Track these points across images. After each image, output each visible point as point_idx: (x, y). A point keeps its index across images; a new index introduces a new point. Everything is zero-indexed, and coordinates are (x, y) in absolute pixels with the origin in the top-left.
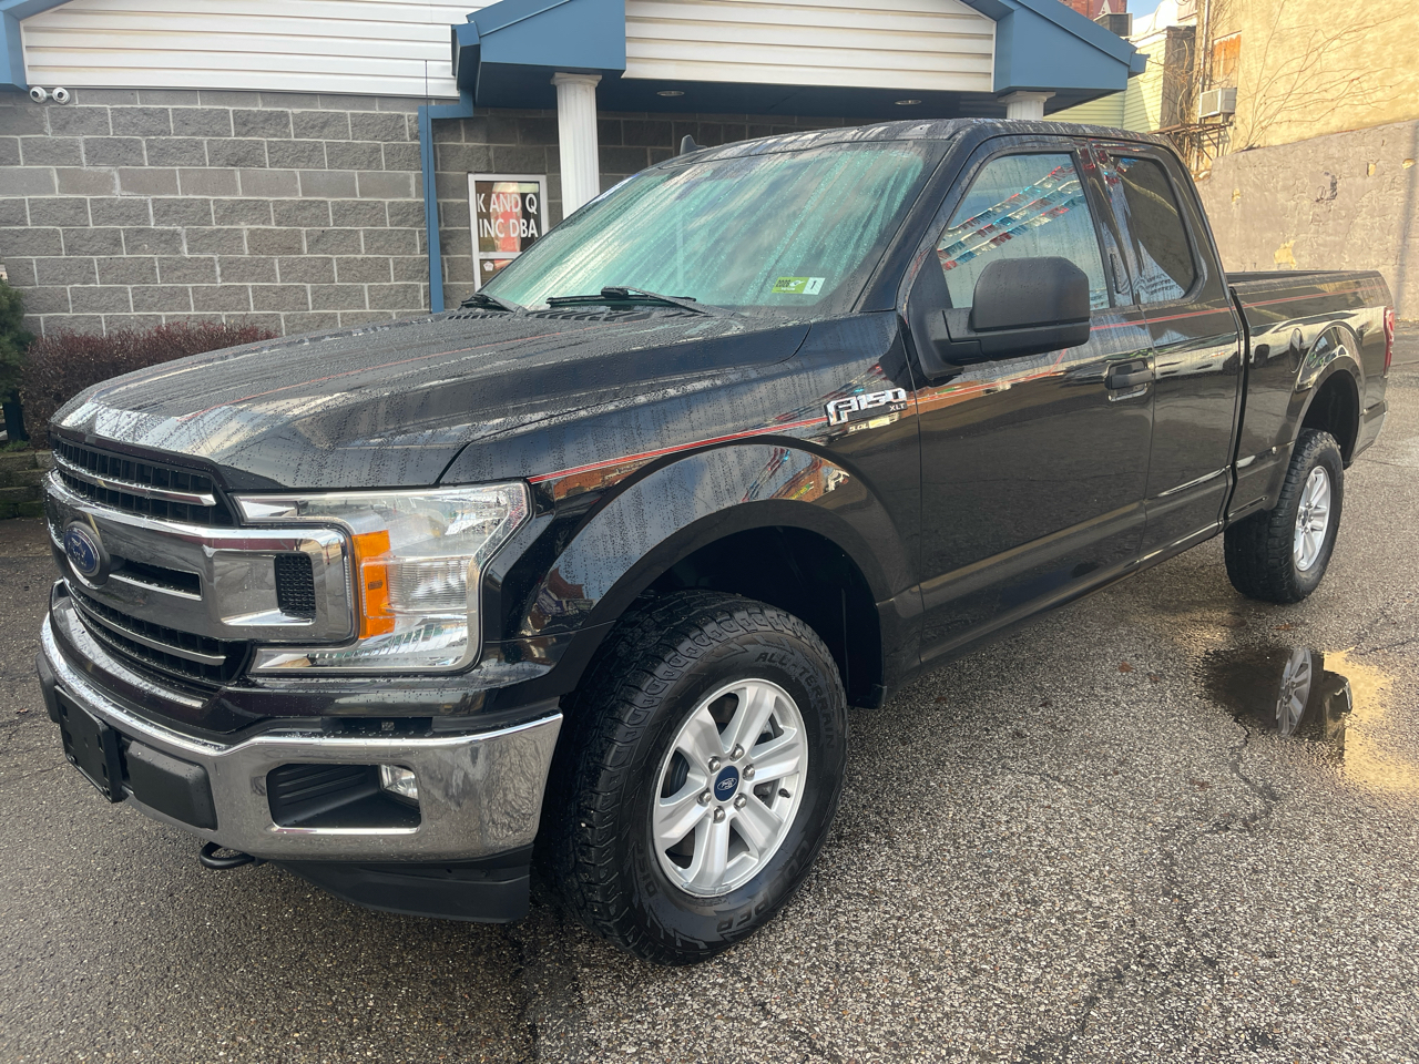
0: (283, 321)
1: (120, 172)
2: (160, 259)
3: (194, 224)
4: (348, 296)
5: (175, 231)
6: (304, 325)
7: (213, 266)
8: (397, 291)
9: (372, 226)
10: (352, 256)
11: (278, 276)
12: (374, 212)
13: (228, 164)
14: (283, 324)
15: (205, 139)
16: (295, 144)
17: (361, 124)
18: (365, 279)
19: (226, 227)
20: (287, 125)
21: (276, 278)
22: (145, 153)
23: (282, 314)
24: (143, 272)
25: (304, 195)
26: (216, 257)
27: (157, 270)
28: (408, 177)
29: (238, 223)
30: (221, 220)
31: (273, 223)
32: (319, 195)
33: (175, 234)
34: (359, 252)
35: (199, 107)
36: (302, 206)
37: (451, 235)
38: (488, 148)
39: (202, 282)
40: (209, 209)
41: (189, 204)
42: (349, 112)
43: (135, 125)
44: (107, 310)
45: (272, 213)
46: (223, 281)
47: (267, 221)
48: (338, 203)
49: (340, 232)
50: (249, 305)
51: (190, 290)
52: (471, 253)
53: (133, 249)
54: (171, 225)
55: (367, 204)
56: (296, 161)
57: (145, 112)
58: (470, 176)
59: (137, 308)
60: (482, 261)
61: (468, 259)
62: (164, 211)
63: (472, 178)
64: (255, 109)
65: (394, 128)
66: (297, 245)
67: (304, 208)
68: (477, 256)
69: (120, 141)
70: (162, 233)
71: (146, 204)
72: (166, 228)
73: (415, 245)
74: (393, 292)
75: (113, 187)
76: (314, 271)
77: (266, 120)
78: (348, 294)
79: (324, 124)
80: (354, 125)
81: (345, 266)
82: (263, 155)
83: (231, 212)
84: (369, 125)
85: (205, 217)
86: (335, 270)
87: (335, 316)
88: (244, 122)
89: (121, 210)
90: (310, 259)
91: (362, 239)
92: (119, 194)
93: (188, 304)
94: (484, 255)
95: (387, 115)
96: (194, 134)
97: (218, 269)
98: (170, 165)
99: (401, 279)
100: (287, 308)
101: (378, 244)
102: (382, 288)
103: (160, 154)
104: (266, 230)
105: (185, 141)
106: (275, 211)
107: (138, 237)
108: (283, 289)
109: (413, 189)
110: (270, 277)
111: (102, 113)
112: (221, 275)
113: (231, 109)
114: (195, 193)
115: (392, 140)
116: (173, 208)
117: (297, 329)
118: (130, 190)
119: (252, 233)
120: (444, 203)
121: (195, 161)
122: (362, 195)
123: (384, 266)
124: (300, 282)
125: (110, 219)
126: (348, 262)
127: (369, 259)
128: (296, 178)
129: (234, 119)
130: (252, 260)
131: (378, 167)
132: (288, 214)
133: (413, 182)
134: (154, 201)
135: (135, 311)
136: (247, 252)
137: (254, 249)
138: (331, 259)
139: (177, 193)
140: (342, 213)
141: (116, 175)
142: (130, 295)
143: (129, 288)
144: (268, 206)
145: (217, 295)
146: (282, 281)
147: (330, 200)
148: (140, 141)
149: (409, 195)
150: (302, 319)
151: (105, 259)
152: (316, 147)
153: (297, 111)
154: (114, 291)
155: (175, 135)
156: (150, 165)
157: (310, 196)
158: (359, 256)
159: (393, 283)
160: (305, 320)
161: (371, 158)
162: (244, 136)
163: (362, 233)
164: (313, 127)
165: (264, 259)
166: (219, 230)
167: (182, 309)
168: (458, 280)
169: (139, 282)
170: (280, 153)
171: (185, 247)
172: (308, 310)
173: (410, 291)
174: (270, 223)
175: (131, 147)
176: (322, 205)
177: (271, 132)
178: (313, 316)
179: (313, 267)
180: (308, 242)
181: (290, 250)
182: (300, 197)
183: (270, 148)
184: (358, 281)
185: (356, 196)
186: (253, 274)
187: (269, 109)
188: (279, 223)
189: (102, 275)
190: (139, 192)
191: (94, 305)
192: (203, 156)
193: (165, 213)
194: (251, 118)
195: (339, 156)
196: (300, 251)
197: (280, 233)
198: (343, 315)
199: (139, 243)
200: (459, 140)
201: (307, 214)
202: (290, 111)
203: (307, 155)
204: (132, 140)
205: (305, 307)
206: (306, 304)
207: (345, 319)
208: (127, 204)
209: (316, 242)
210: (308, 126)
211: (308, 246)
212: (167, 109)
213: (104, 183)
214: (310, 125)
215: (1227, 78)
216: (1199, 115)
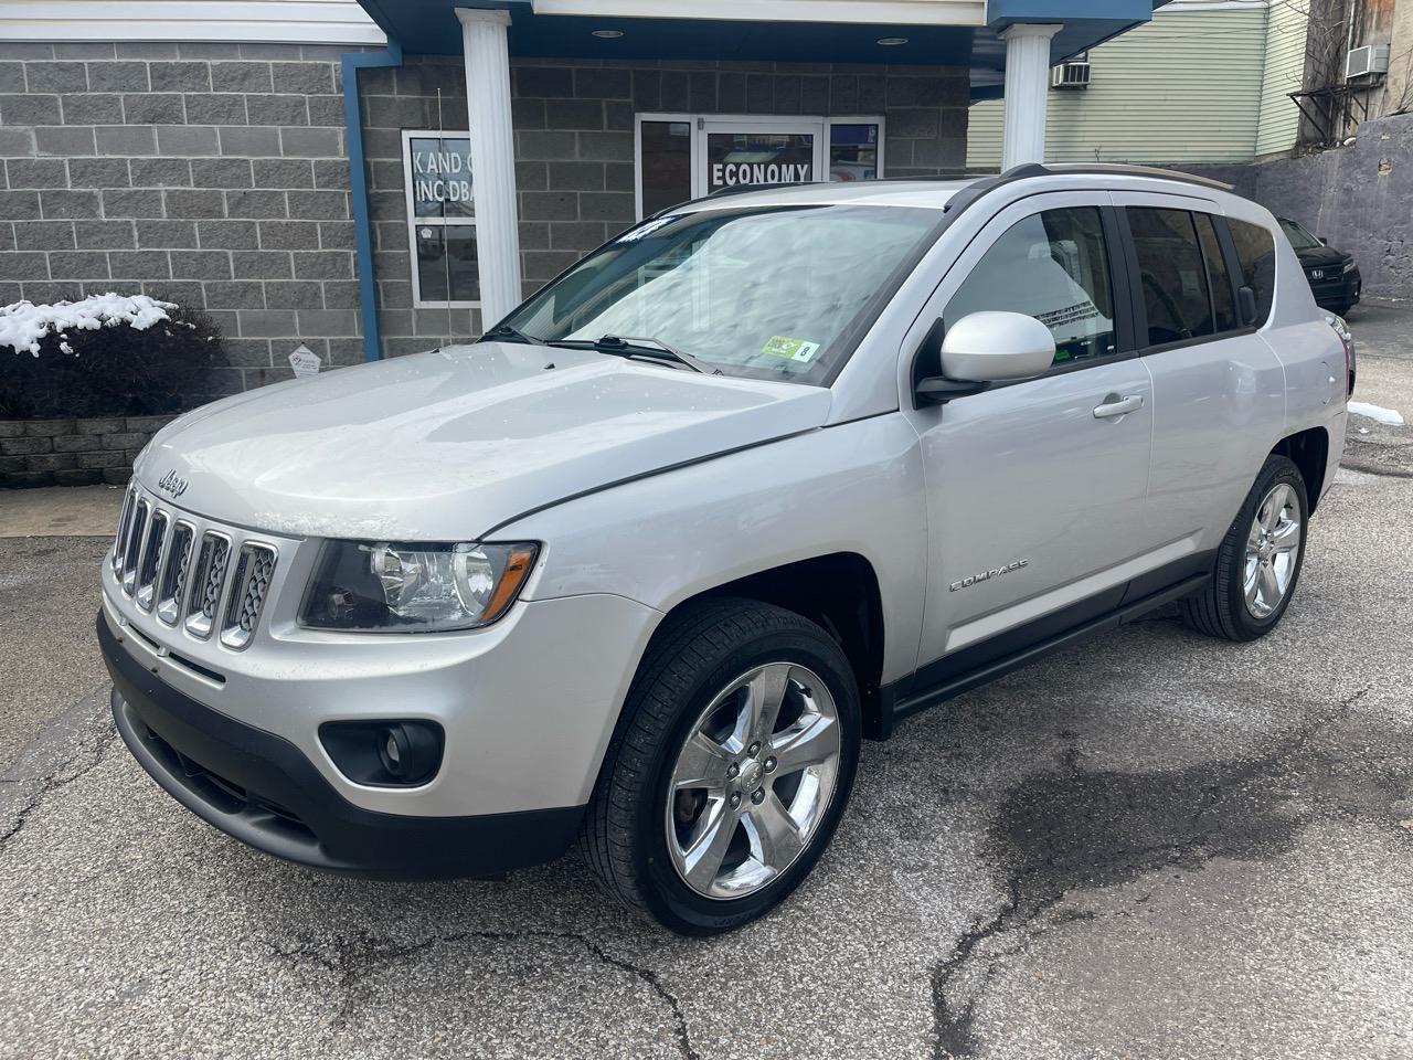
0: (203, 290)
1: (37, 131)
2: (77, 223)
3: (111, 186)
4: (274, 264)
5: (92, 193)
6: (226, 294)
7: (130, 231)
8: (325, 260)
9: (298, 187)
10: (277, 220)
11: (198, 242)
12: (299, 172)
13: (145, 122)
14: (204, 294)
15: (122, 94)
16: (215, 98)
17: (285, 76)
18: (291, 246)
19: (143, 189)
20: (206, 77)
21: (196, 244)
22: (61, 110)
23: (203, 282)
24: (61, 237)
25: (224, 153)
26: (134, 221)
27: (75, 235)
28: (335, 134)
29: (155, 185)
30: (138, 181)
31: (192, 184)
32: (239, 154)
33: (91, 196)
34: (284, 216)
35: (115, 60)
36: (223, 166)
37: (384, 198)
38: (422, 101)
39: (119, 247)
40: (126, 170)
41: (105, 164)
42: (271, 62)
43: (50, 81)
44: (26, 277)
45: (191, 173)
46: (141, 247)
47: (185, 182)
48: (260, 162)
49: (263, 194)
50: (168, 272)
51: (108, 256)
52: (406, 218)
53: (50, 214)
54: (87, 187)
55: (291, 163)
56: (215, 118)
57: (61, 67)
58: (403, 132)
59: (55, 275)
60: (419, 228)
61: (402, 225)
62: (82, 172)
63: (406, 135)
64: (173, 61)
65: (319, 79)
66: (217, 208)
67: (224, 168)
68: (412, 222)
69: (36, 98)
70: (79, 196)
71: (63, 166)
72: (83, 190)
73: (344, 209)
74: (321, 260)
75: (30, 148)
76: (236, 236)
77: (184, 73)
78: (273, 262)
79: (245, 76)
80: (277, 77)
81: (269, 231)
82: (180, 111)
83: (148, 172)
84: (292, 75)
85: (121, 179)
86: (259, 236)
87: (258, 286)
88: (163, 76)
89: (39, 171)
90: (232, 223)
91: (287, 201)
92: (36, 154)
93: (105, 270)
94: (419, 221)
95: (312, 65)
96: (109, 90)
97: (136, 234)
98: (86, 123)
99: (329, 247)
100: (207, 276)
101: (304, 208)
102: (309, 256)
103: (77, 112)
104: (184, 192)
105: (102, 97)
106: (194, 171)
107: (54, 201)
108: (204, 255)
109: (341, 146)
110: (190, 243)
111: (18, 68)
112: (139, 240)
113: (148, 61)
114: (111, 153)
115: (318, 92)
116: (90, 169)
117: (220, 298)
118: (47, 151)
119: (170, 194)
120: (377, 163)
121: (112, 119)
122: (286, 153)
123: (311, 231)
124: (221, 247)
125: (27, 182)
126: (271, 226)
127: (295, 224)
128: (215, 135)
129: (151, 73)
130: (170, 223)
131: (303, 122)
132: (207, 174)
133: (341, 138)
134: (71, 162)
135: (53, 278)
136: (165, 215)
137: (173, 213)
138: (254, 223)
139: (93, 153)
140: (265, 172)
141: (33, 135)
142: (48, 261)
143: (47, 253)
144: (187, 166)
145: (134, 262)
146: (202, 247)
147: (251, 159)
148: (55, 99)
149: (337, 154)
150: (224, 288)
151: (22, 224)
152: (236, 102)
153: (217, 62)
154: (32, 257)
155: (91, 91)
156: (66, 123)
157: (231, 154)
158: (284, 221)
159: (320, 250)
160: (227, 289)
161: (295, 112)
162: (161, 90)
163: (286, 195)
164: (232, 80)
165: (182, 223)
166: (136, 192)
167: (100, 277)
168: (391, 248)
169: (56, 248)
170: (198, 109)
171: (102, 210)
172: (230, 278)
173: (339, 259)
174: (188, 184)
175: (46, 105)
176: (244, 164)
177: (190, 85)
178: (236, 285)
179: (235, 232)
180: (229, 205)
181: (209, 213)
182: (219, 156)
183: (188, 103)
184: (283, 248)
185: (280, 155)
186: (172, 239)
187: (187, 61)
188: (198, 185)
189: (20, 240)
190: (56, 152)
191: (12, 272)
192: (119, 113)
193: (82, 174)
194: (168, 70)
195: (260, 111)
196: (221, 215)
197: (199, 195)
198: (268, 285)
199: (56, 206)
200: (390, 91)
201: (228, 174)
202: (209, 62)
203: (228, 110)
204: (47, 98)
205: (227, 276)
206: (228, 272)
207: (270, 289)
208: (44, 165)
209: (238, 204)
210: (226, 78)
211: (230, 209)
212: (82, 64)
213: (21, 143)
214: (229, 77)
215: (1379, 34)
216: (1347, 74)
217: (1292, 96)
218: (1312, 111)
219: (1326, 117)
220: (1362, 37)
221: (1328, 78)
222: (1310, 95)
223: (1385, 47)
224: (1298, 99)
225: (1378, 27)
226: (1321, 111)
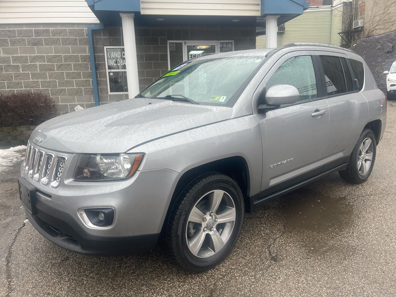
0: (50, 91)
1: (2, 48)
2: (14, 73)
3: (23, 63)
4: (69, 83)
5: (18, 65)
7: (29, 75)
8: (84, 82)
9: (75, 62)
10: (70, 71)
12: (76, 58)
13: (33, 45)
15: (26, 38)
16: (52, 38)
17: (71, 32)
18: (74, 78)
19: (32, 64)
20: (49, 33)
21: (47, 78)
22: (9, 43)
24: (9, 78)
25: (55, 53)
26: (30, 72)
27: (13, 77)
28: (86, 47)
29: (36, 62)
30: (31, 62)
32: (59, 53)
33: (18, 66)
34: (72, 70)
35: (24, 29)
36: (54, 57)
37: (99, 65)
38: (110, 38)
39: (26, 80)
40: (28, 58)
41: (22, 57)
42: (67, 29)
43: (6, 35)
45: (46, 59)
46: (32, 80)
47: (44, 61)
48: (65, 56)
49: (66, 64)
50: (40, 86)
51: (23, 82)
52: (106, 70)
53: (6, 71)
54: (17, 64)
55: (74, 56)
56: (52, 44)
57: (9, 31)
58: (105, 47)
60: (109, 73)
61: (105, 72)
62: (15, 59)
63: (105, 48)
64: (40, 29)
65: (81, 33)
66: (53, 68)
68: (108, 71)
69: (2, 39)
70: (14, 66)
71: (10, 58)
73: (88, 68)
74: (82, 82)
75: (1, 53)
76: (58, 76)
77: (44, 32)
79: (60, 33)
80: (69, 32)
81: (68, 74)
82: (43, 42)
83: (34, 59)
84: (74, 32)
85: (26, 61)
86: (65, 76)
87: (65, 89)
88: (37, 33)
89: (3, 60)
90: (57, 72)
91: (73, 66)
92: (2, 55)
93: (22, 86)
94: (109, 71)
95: (79, 29)
96: (23, 37)
97: (31, 76)
98: (16, 46)
99: (85, 78)
100: (51, 87)
101: (77, 68)
102: (79, 81)
103: (13, 43)
104: (44, 64)
105: (20, 39)
106: (47, 58)
107: (8, 67)
108: (50, 81)
109: (87, 51)
110: (46, 78)
112: (31, 78)
113: (33, 29)
114: (24, 54)
115: (81, 36)
116: (17, 59)
117: (54, 93)
118: (5, 54)
119: (40, 65)
120: (98, 55)
121: (23, 45)
122: (72, 53)
123: (80, 74)
124: (55, 79)
127: (75, 72)
128: (52, 49)
129: (34, 32)
130: (40, 73)
131: (77, 45)
132: (50, 59)
133: (87, 49)
134: (12, 57)
135: (7, 89)
136: (39, 71)
137: (41, 70)
138: (63, 72)
139: (18, 54)
140: (66, 59)
142: (6, 84)
144: (45, 57)
145: (30, 84)
146: (49, 79)
147: (63, 55)
148: (7, 40)
149: (86, 53)
152: (58, 39)
153: (52, 29)
154: (1, 83)
155: (17, 37)
156: (11, 46)
157: (57, 54)
158: (72, 71)
159: (82, 79)
160: (56, 91)
161: (74, 42)
162: (37, 37)
163: (72, 65)
164: (57, 33)
165: (44, 73)
166: (30, 65)
168: (102, 78)
169: (8, 80)
170: (47, 41)
171: (21, 70)
173: (87, 82)
174: (45, 62)
175: (5, 41)
176: (61, 56)
177: (45, 35)
178: (59, 89)
180: (56, 67)
181: (51, 70)
182: (54, 54)
183: (45, 40)
184: (72, 79)
185: (70, 53)
186: (41, 77)
187: (44, 29)
188: (48, 62)
190: (8, 54)
192: (25, 43)
194: (39, 31)
195: (65, 42)
196: (54, 70)
197: (48, 65)
198: (68, 89)
199: (8, 69)
200: (101, 36)
201: (56, 59)
202: (50, 29)
203: (55, 42)
204: (5, 39)
205: (56, 87)
206: (57, 86)
208: (5, 58)
209: (59, 67)
210: (55, 33)
211: (57, 69)
212: (15, 30)
215: (361, 16)
216: (353, 27)
217: (339, 33)
218: (344, 37)
219: (348, 39)
220: (357, 17)
221: (348, 29)
222: (344, 33)
223: (363, 20)
224: (341, 34)
225: (361, 15)
226: (347, 37)
